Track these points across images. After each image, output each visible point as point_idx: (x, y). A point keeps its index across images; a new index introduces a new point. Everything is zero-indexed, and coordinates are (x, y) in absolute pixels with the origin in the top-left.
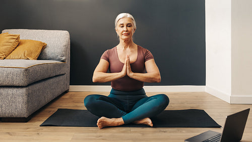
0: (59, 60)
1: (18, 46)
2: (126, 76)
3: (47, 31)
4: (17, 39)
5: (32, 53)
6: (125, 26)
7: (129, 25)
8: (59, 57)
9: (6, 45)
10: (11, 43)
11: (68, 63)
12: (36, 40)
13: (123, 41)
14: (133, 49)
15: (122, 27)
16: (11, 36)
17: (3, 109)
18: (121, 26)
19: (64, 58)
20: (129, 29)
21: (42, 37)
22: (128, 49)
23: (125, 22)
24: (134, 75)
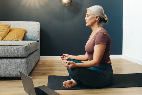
1: (9, 32)
3: (25, 22)
4: (9, 27)
5: (19, 36)
9: (2, 31)
10: (5, 30)
12: (20, 28)
16: (5, 25)
17: (12, 72)
21: (24, 26)
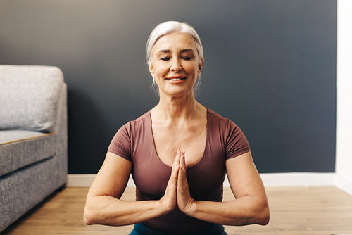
0: (36, 129)
2: (175, 211)
6: (175, 57)
7: (185, 55)
8: (37, 123)
11: (62, 132)
13: (169, 99)
14: (195, 123)
15: (168, 59)
18: (164, 56)
19: (46, 126)
20: (186, 64)
22: (182, 122)
23: (175, 44)
24: (198, 211)
